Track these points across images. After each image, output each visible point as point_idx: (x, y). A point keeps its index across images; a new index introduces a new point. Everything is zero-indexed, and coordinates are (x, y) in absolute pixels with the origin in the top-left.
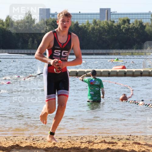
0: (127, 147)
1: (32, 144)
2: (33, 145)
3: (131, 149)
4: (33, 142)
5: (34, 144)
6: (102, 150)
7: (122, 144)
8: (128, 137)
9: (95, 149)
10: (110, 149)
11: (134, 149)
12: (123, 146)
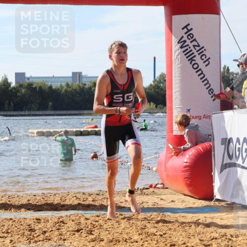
0: (96, 202)
1: (7, 201)
2: (8, 203)
3: (101, 203)
4: (9, 200)
5: (9, 201)
6: (73, 206)
7: (92, 200)
8: (98, 193)
9: (67, 205)
10: (81, 204)
11: (103, 203)
12: (93, 201)
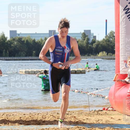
1: (6, 118)
4: (7, 117)
5: (7, 118)
